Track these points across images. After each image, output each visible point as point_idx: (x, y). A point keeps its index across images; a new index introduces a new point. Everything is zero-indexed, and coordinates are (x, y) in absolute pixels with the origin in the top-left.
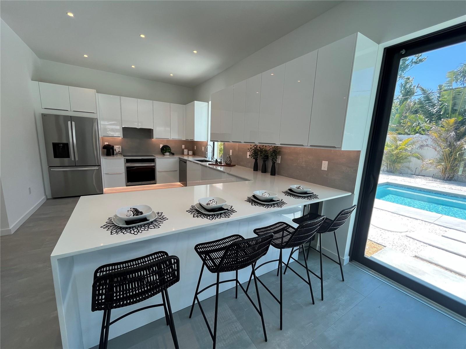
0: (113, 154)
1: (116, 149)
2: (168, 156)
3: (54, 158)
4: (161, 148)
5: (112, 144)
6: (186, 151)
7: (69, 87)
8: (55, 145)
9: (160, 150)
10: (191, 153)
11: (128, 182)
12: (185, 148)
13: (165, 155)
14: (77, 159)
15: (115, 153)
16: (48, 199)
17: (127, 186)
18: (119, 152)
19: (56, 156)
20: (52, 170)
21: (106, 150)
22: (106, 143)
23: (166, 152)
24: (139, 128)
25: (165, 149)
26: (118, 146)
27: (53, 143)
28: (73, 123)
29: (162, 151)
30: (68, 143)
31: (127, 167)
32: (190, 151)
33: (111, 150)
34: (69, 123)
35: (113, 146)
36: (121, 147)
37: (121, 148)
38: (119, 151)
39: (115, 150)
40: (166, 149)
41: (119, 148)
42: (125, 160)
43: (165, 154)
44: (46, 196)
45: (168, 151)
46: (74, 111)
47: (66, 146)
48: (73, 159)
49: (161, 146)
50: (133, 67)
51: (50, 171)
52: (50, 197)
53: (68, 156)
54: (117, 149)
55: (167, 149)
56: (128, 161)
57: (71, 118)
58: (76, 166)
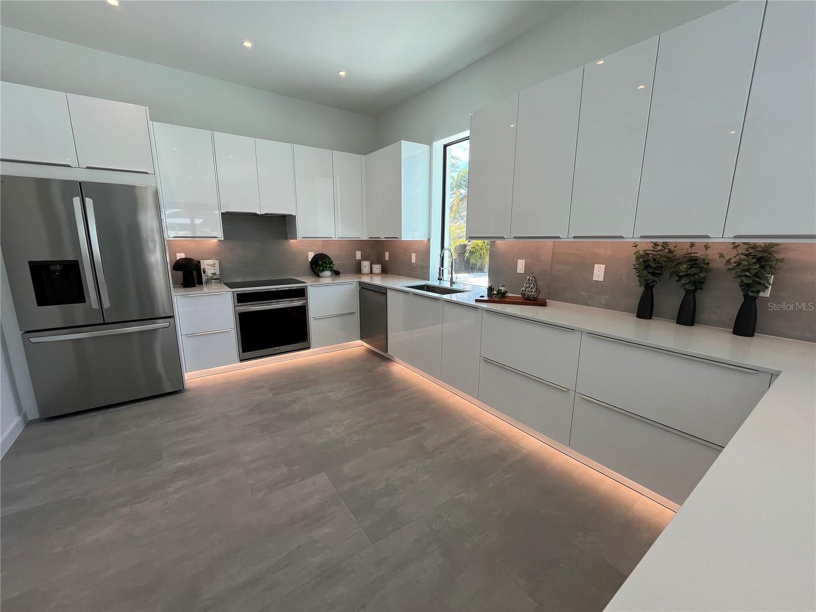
0: (200, 283)
1: (206, 267)
2: (329, 280)
3: (39, 304)
4: (310, 260)
5: (195, 257)
6: (366, 265)
7: (68, 94)
8: (38, 270)
9: (308, 265)
10: (377, 268)
11: (244, 351)
12: (364, 258)
13: (320, 277)
14: (106, 304)
15: (204, 278)
16: (29, 424)
17: (241, 360)
18: (215, 277)
19: (43, 299)
20: (33, 340)
21: (180, 273)
22: (180, 256)
23: (325, 269)
24: (263, 212)
25: (320, 262)
26: (211, 262)
27: (29, 262)
28: (89, 202)
29: (313, 269)
30: (77, 261)
31: (240, 314)
32: (376, 264)
33: (195, 273)
34: (77, 201)
35: (199, 262)
36: (217, 262)
37: (217, 265)
38: (215, 274)
39: (204, 272)
40: (323, 263)
41: (213, 265)
42: (236, 296)
43: (320, 274)
44: (25, 416)
45: (329, 267)
46: (87, 168)
47: (72, 269)
48: (95, 305)
49: (311, 255)
50: (248, 44)
51: (27, 345)
52: (33, 414)
53: (79, 296)
54: (209, 269)
55: (325, 263)
56: (242, 298)
57: (82, 189)
58: (104, 324)
